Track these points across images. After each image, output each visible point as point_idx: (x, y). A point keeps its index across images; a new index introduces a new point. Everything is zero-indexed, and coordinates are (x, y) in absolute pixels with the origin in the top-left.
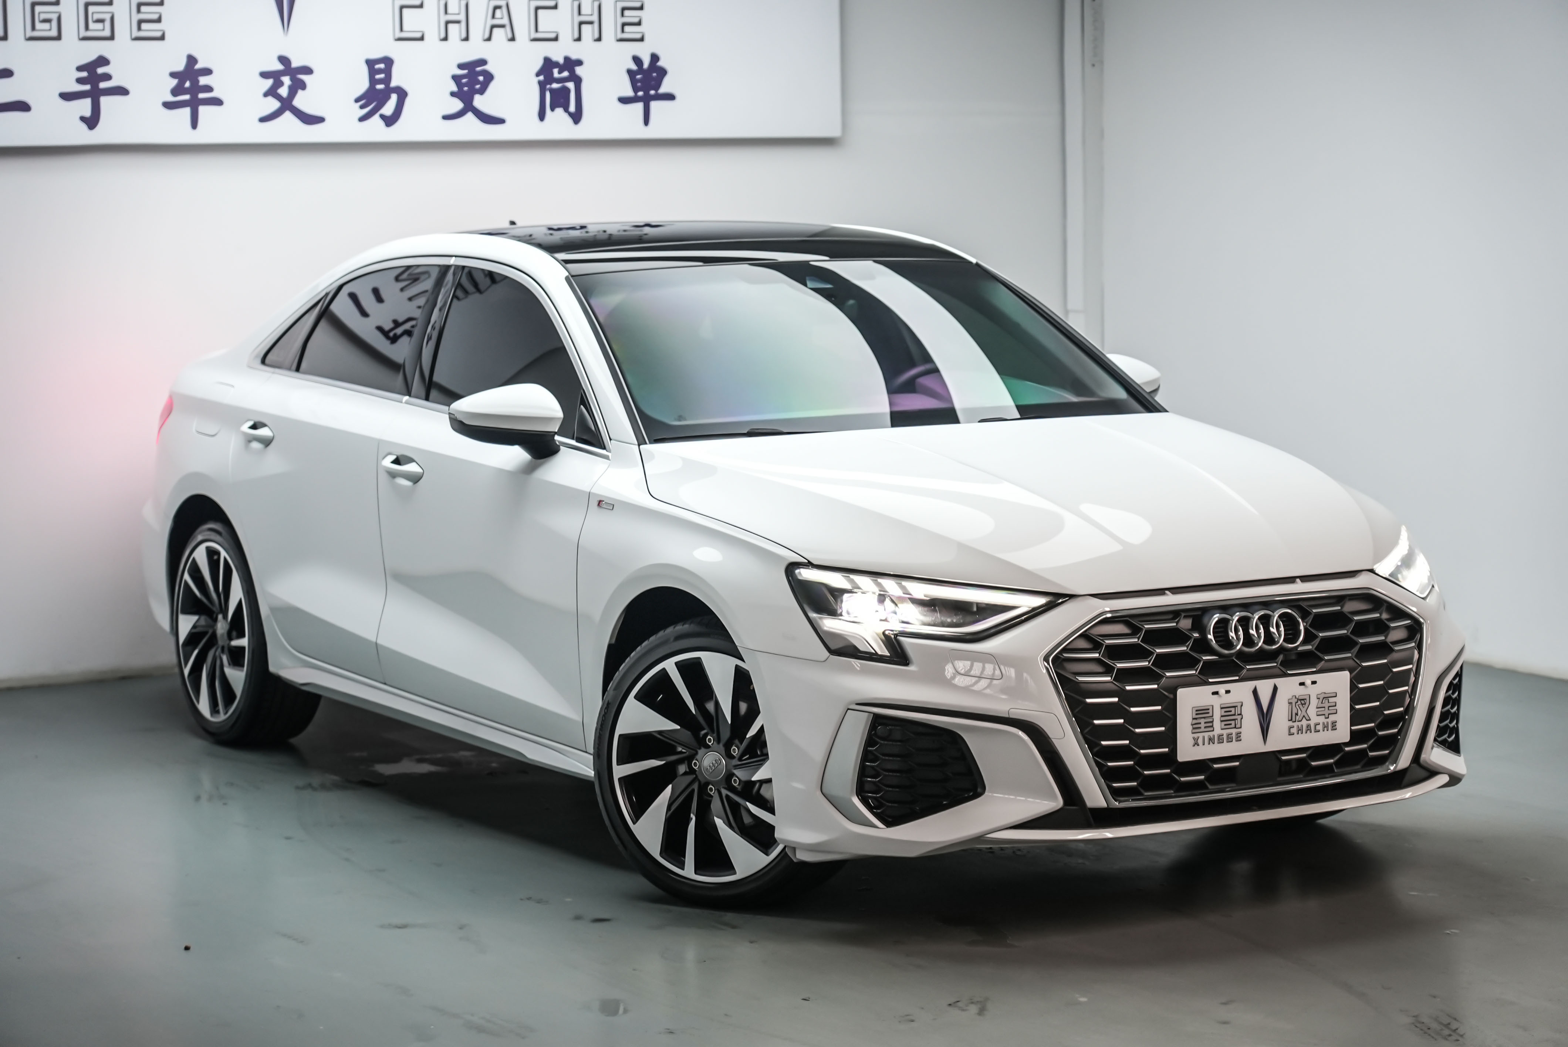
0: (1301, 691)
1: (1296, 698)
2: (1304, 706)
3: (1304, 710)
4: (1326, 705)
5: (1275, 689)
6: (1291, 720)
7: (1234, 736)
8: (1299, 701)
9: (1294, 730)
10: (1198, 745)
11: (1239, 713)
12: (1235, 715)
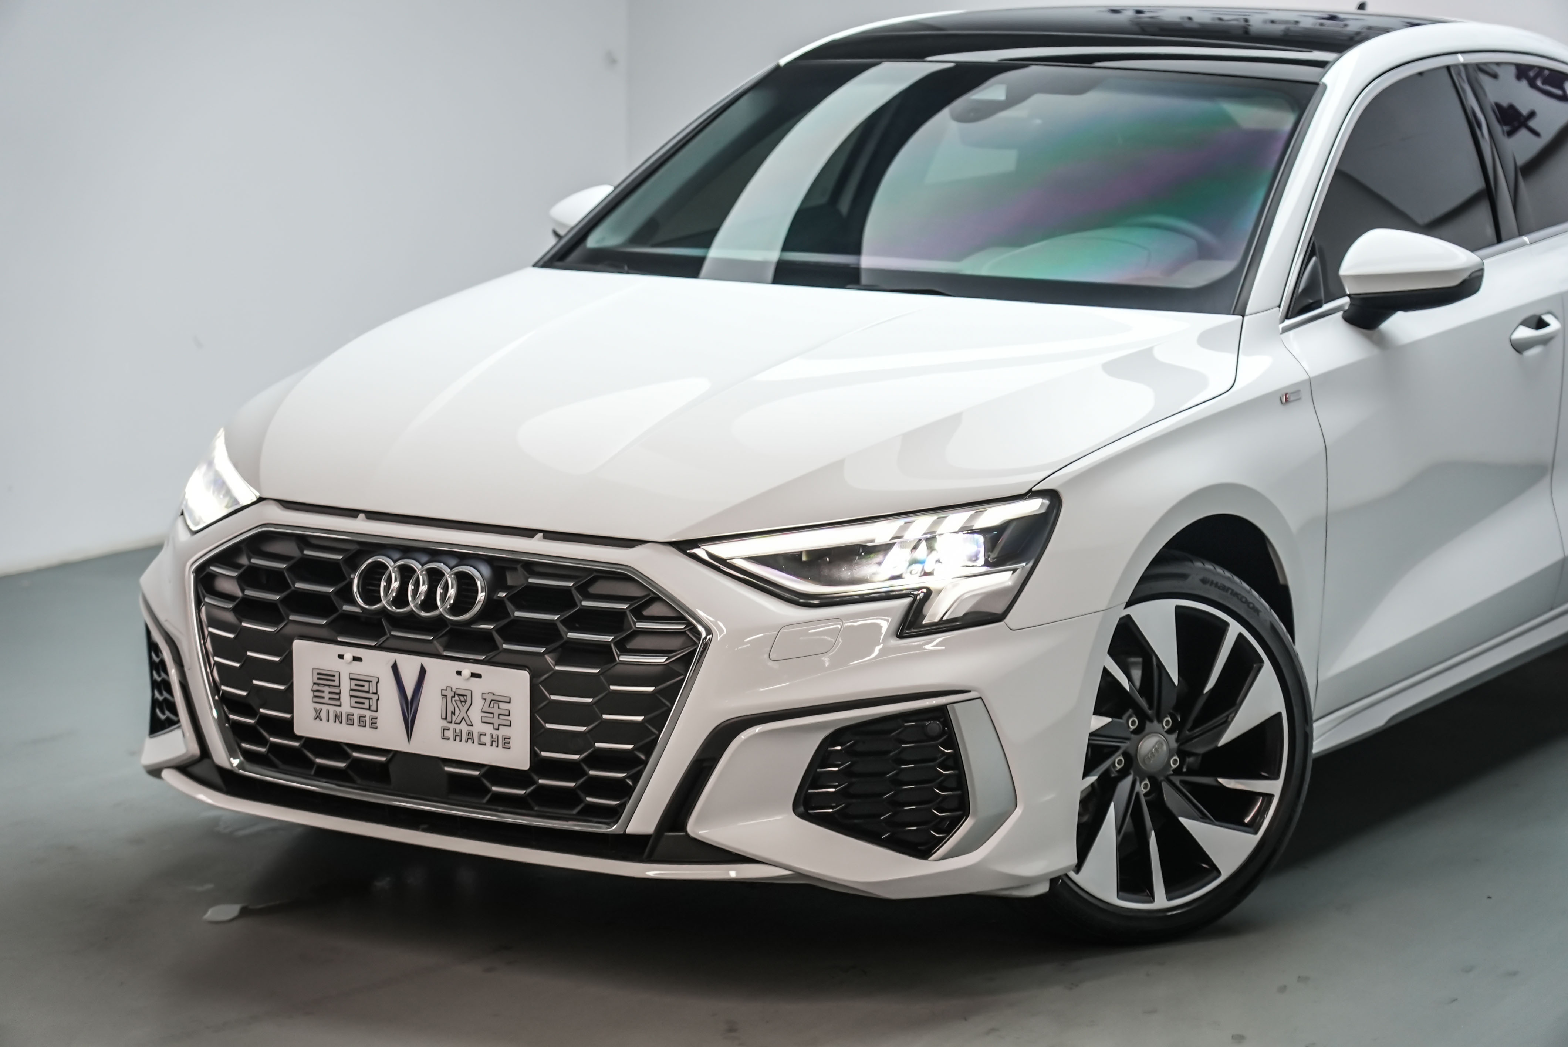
0: (459, 683)
1: (452, 690)
2: (463, 704)
3: (464, 709)
4: (496, 711)
5: (423, 672)
6: (446, 719)
7: (368, 720)
8: (456, 696)
9: (450, 734)
10: (321, 720)
11: (375, 691)
12: (368, 692)
